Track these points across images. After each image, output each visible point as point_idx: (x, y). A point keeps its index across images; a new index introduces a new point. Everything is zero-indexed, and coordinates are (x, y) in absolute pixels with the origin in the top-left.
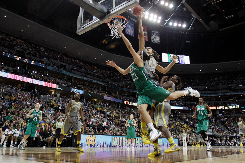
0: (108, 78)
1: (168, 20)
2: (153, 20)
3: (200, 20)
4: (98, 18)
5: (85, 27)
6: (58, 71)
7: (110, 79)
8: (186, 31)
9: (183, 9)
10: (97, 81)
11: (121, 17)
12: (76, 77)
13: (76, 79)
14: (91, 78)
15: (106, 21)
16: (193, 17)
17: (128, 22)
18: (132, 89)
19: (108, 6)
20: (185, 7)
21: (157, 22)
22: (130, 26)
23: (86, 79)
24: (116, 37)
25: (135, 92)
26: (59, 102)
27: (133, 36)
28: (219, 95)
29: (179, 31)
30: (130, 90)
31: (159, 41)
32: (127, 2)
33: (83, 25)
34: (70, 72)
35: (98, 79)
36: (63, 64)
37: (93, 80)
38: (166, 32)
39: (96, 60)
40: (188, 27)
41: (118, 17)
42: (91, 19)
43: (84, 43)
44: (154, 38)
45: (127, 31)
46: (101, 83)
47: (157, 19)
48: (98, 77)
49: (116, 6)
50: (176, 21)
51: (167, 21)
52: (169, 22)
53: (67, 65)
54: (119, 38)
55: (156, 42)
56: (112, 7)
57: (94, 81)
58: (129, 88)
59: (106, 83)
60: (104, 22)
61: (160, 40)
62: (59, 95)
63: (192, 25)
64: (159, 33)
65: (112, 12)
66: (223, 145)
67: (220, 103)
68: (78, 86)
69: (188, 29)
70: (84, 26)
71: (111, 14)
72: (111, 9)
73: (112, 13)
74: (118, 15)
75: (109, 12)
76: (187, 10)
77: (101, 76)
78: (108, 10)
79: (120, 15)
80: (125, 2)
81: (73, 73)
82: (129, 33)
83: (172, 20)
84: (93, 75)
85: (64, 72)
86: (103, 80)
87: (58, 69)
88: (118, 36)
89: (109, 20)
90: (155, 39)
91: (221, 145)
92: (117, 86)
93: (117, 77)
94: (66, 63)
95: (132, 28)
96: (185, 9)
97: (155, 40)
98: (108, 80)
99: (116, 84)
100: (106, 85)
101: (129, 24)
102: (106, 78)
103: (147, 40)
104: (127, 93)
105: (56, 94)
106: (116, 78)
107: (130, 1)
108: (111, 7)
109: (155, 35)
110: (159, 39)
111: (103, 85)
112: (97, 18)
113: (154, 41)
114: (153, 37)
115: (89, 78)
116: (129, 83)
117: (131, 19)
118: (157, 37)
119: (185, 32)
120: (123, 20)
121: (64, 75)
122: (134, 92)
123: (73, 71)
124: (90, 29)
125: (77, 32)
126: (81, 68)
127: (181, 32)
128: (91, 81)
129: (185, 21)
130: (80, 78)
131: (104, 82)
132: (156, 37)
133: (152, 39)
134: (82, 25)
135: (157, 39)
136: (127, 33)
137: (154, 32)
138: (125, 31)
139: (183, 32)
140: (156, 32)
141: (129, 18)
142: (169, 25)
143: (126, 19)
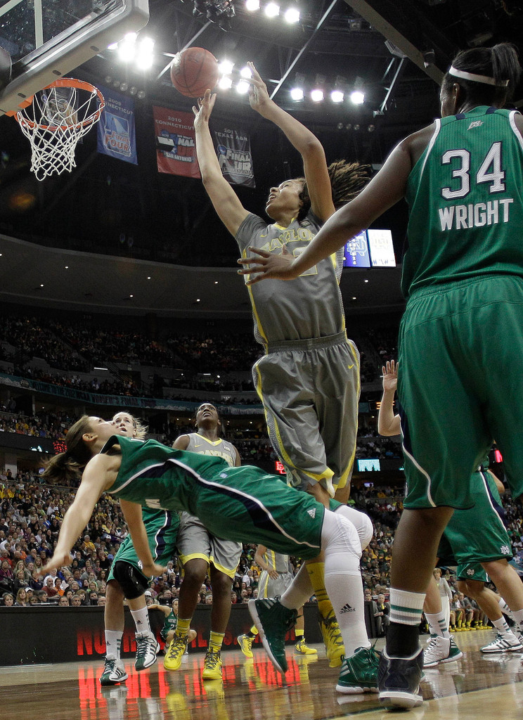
1: (282, 80)
3: (426, 65)
7: (48, 360)
8: (369, 119)
9: (347, 25)
11: (75, 85)
15: (12, 105)
16: (394, 56)
17: (106, 100)
18: (146, 396)
19: (15, 42)
20: (356, 16)
21: (233, 89)
22: (120, 120)
24: (56, 169)
25: (162, 408)
27: (136, 163)
29: (336, 125)
30: (139, 402)
31: (251, 176)
32: (97, 15)
40: (373, 103)
41: (62, 85)
44: (228, 164)
45: (105, 144)
46: (7, 381)
47: (235, 77)
49: (47, 38)
50: (320, 79)
51: (280, 83)
52: (286, 86)
54: (70, 171)
55: (238, 181)
56: (33, 42)
58: (135, 395)
59: (28, 376)
60: (3, 113)
61: (255, 167)
63: (390, 90)
64: (246, 139)
65: (34, 67)
69: (376, 113)
71: (30, 75)
72: (27, 52)
73: (32, 68)
74: (60, 77)
75: (19, 69)
76: (365, 25)
78: (13, 58)
79: (68, 76)
80: (89, 18)
82: (116, 150)
83: (300, 78)
86: (15, 366)
88: (65, 163)
89: (24, 99)
90: (233, 165)
92: (81, 389)
93: (76, 347)
95: (126, 129)
96: (354, 24)
98: (38, 362)
99: (74, 379)
100: (30, 389)
101: (113, 111)
102: (31, 355)
106: (75, 355)
107: (107, 13)
108: (28, 46)
109: (229, 152)
110: (249, 165)
111: (19, 386)
116: (130, 369)
117: (119, 87)
118: (242, 159)
119: (364, 126)
120: (83, 95)
122: (158, 408)
127: (344, 127)
129: (358, 79)
131: (19, 374)
132: (235, 157)
135: (240, 168)
136: (108, 152)
137: (224, 135)
138: (99, 144)
139: (353, 126)
140: (234, 137)
141: (112, 83)
142: (291, 99)
143: (95, 92)
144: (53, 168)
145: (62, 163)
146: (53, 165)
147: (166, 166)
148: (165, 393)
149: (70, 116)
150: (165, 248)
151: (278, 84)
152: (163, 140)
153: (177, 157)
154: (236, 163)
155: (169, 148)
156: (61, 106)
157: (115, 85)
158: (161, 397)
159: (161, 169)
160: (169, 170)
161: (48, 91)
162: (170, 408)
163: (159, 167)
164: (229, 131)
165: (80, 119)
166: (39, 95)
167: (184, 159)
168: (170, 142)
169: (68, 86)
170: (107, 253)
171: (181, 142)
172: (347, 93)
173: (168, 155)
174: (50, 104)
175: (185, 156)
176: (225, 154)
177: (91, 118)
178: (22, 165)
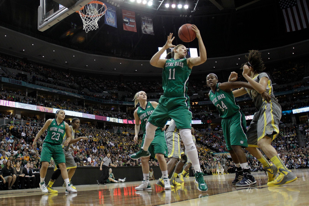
0: (87, 88)
1: (163, 1)
2: (142, 3)
4: (66, 7)
5: (48, 21)
6: (16, 84)
7: (89, 89)
8: (190, 14)
10: (70, 93)
11: (97, 3)
12: (41, 89)
13: (41, 92)
14: (62, 90)
15: (77, 9)
17: (107, 8)
18: (120, 101)
21: (147, 4)
22: (111, 14)
23: (56, 91)
25: (125, 104)
26: (20, 126)
27: (116, 27)
28: (244, 99)
29: (179, 15)
30: (118, 103)
31: (153, 31)
33: (46, 18)
34: (33, 83)
35: (72, 90)
36: (23, 73)
37: (65, 92)
38: (162, 17)
39: (68, 64)
40: (191, 8)
41: (93, 3)
42: (56, 9)
43: (49, 42)
44: (145, 28)
45: (107, 21)
46: (76, 96)
48: (72, 87)
51: (162, 2)
52: (164, 3)
53: (28, 74)
54: (96, 29)
55: (149, 33)
57: (67, 93)
58: (116, 100)
59: (83, 94)
60: (75, 12)
61: (154, 29)
62: (19, 116)
63: (196, 4)
64: (151, 20)
66: (254, 171)
67: (247, 111)
68: (46, 101)
69: (192, 11)
70: (48, 19)
77: (76, 85)
81: (37, 85)
82: (110, 23)
83: (168, 1)
84: (63, 85)
85: (24, 84)
86: (79, 91)
87: (17, 80)
88: (94, 27)
89: (81, 7)
90: (147, 28)
91: (253, 170)
92: (99, 98)
93: (98, 85)
94: (26, 72)
95: (114, 17)
97: (146, 30)
98: (86, 90)
99: (98, 95)
100: (83, 98)
101: (109, 11)
102: (83, 88)
103: (136, 31)
104: (113, 107)
105: (16, 115)
109: (146, 24)
110: (152, 28)
111: (80, 97)
112: (64, 6)
113: (145, 32)
114: (144, 25)
115: (59, 90)
116: (115, 92)
117: (111, 3)
118: (150, 26)
119: (188, 16)
120: (100, 6)
121: (25, 88)
122: (124, 104)
123: (36, 82)
124: (56, 22)
125: (38, 28)
126: (47, 77)
127: (182, 16)
128: (63, 93)
129: (187, 1)
130: (46, 90)
131: (79, 94)
132: (148, 25)
133: (142, 28)
134: (44, 18)
135: (149, 29)
136: (108, 24)
137: (144, 18)
138: (105, 21)
139: (185, 16)
140: (148, 19)
141: (109, 2)
142: (165, 7)
143: (104, 5)
144: (90, 28)
145: (93, 27)
146: (90, 27)
147: (126, 28)
148: (126, 100)
149: (96, 13)
150: (126, 54)
151: (161, 2)
152: (125, 20)
153: (130, 25)
154: (148, 27)
155: (127, 23)
156: (93, 9)
157: (110, 3)
158: (124, 101)
159: (124, 29)
160: (127, 29)
161: (89, 5)
162: (127, 104)
163: (124, 28)
164: (146, 17)
165: (99, 13)
166: (86, 6)
167: (132, 26)
168: (127, 21)
169: (95, 3)
170: (107, 56)
171: (131, 21)
172: (183, 5)
173: (127, 25)
174: (90, 9)
175: (132, 25)
176: (145, 25)
177: (103, 13)
178: (80, 28)
